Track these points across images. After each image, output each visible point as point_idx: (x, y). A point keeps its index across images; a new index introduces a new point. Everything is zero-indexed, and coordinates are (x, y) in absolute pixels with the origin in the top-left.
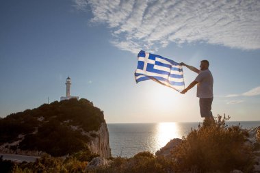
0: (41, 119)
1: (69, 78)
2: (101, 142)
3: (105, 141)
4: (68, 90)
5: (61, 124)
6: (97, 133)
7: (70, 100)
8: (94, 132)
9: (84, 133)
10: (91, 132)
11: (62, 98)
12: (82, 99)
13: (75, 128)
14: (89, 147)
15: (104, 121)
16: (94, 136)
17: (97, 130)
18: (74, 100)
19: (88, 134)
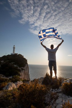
0: (2, 62)
1: (14, 46)
2: (25, 72)
3: (27, 71)
4: (14, 50)
5: (10, 64)
6: (24, 68)
7: (14, 54)
8: (23, 68)
9: (19, 68)
10: (21, 68)
11: (11, 53)
12: (19, 54)
13: (15, 66)
14: (20, 74)
15: (27, 64)
16: (23, 69)
17: (24, 67)
18: (16, 55)
19: (20, 69)
